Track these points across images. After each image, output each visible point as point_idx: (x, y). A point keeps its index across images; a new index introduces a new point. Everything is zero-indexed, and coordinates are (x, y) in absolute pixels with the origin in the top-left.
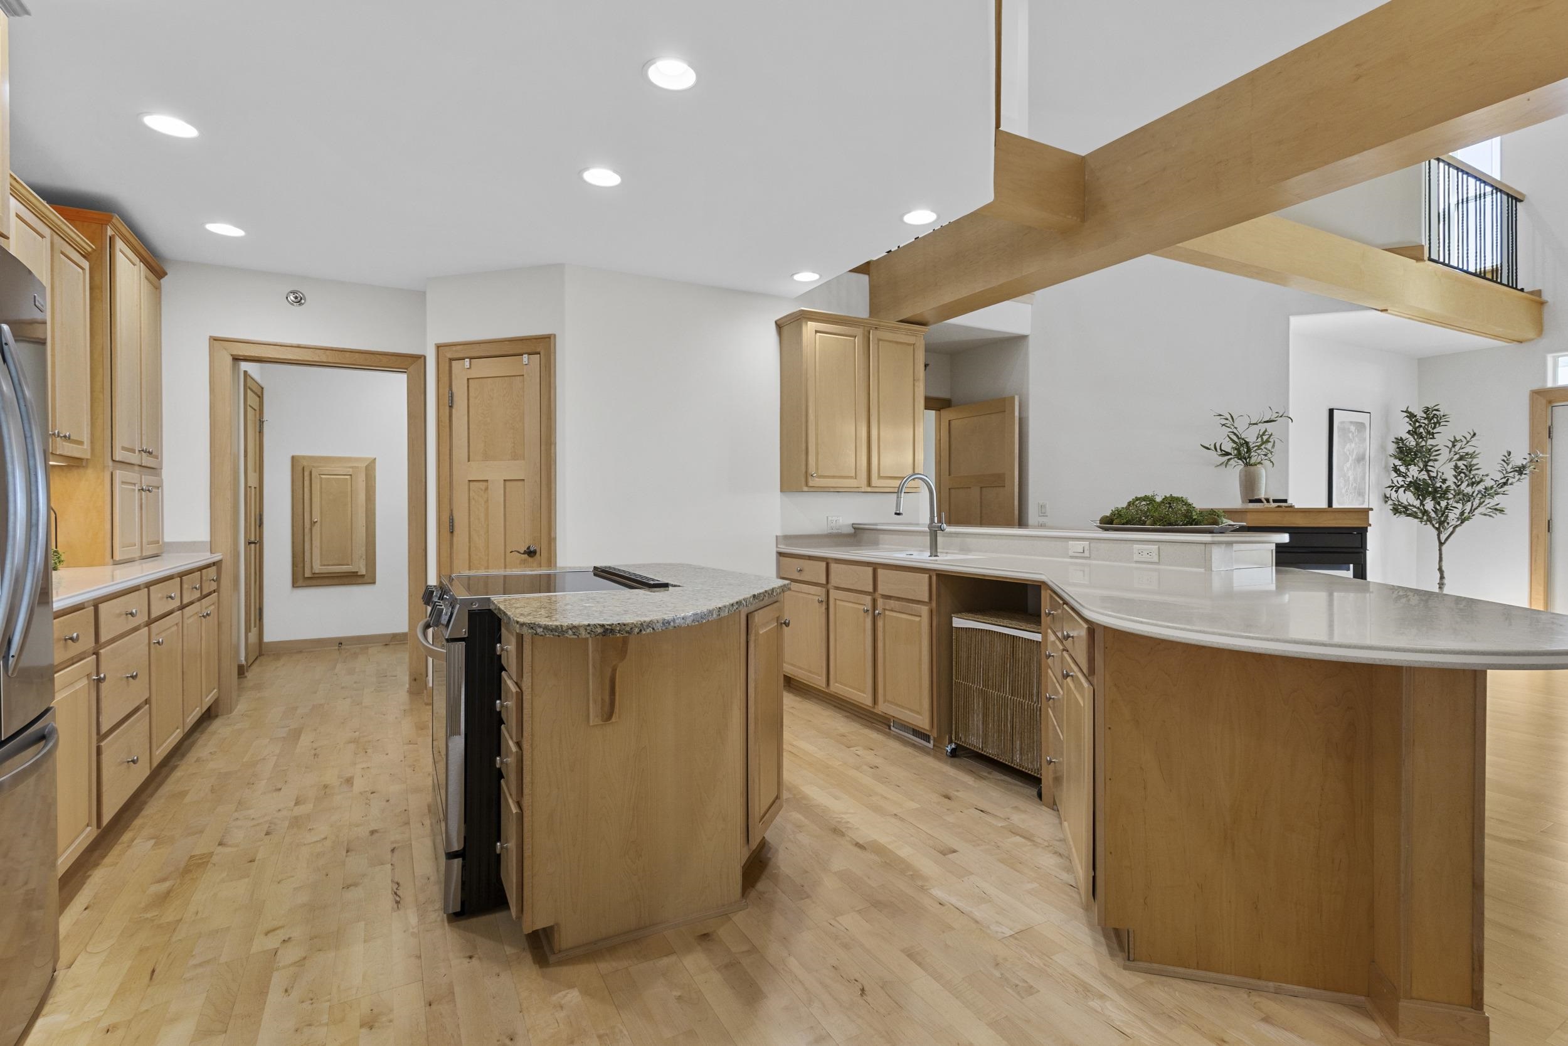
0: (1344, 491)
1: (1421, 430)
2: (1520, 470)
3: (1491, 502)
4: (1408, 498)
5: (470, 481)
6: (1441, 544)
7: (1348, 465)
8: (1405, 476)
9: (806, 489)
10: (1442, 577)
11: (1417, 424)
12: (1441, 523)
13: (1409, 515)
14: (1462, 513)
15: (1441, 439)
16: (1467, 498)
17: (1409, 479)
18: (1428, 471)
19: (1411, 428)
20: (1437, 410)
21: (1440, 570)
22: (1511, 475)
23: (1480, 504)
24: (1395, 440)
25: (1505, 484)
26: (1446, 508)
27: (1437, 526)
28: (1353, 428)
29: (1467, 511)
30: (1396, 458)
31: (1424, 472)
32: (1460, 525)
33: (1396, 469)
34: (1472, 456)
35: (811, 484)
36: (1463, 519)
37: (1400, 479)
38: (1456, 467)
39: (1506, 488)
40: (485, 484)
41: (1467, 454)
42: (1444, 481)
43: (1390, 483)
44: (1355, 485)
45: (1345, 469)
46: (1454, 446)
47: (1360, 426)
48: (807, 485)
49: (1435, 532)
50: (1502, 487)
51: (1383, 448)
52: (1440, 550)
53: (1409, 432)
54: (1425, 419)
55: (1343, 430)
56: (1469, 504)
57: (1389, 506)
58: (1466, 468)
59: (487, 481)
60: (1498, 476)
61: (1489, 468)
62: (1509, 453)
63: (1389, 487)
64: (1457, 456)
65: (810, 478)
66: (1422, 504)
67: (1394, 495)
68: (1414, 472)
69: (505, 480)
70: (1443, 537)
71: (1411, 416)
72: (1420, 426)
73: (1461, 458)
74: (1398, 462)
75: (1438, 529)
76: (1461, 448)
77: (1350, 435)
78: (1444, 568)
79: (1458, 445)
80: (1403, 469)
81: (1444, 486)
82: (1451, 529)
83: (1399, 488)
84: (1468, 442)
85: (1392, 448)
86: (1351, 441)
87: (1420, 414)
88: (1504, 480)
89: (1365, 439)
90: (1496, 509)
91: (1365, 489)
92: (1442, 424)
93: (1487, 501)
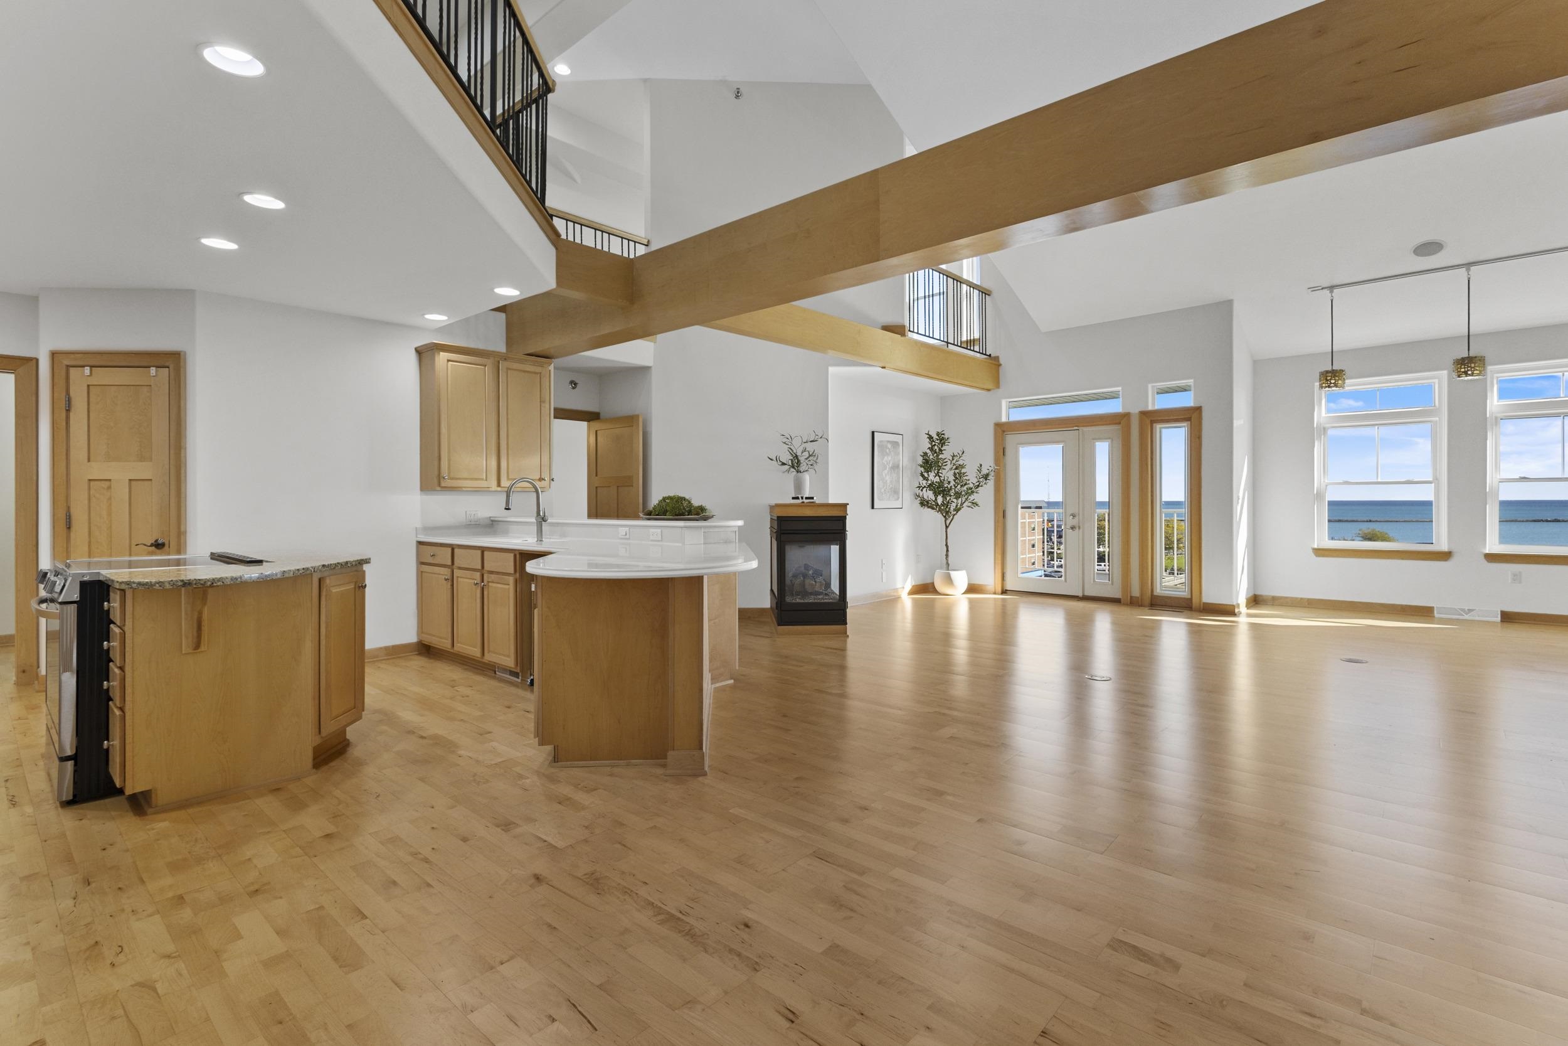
0: (883, 490)
1: (936, 447)
2: (986, 477)
3: (971, 498)
4: (929, 495)
5: (90, 480)
6: (947, 527)
7: (886, 471)
8: (927, 480)
9: (439, 488)
10: (947, 551)
11: (933, 443)
12: (947, 513)
13: (929, 507)
14: (957, 506)
15: (946, 454)
16: (958, 495)
17: (929, 482)
18: (940, 477)
19: (930, 446)
20: (943, 434)
21: (947, 545)
22: (981, 480)
23: (966, 499)
24: (922, 454)
25: (978, 486)
26: (948, 502)
27: (944, 515)
28: (889, 446)
29: (959, 504)
30: (921, 466)
31: (937, 477)
32: (956, 514)
33: (922, 475)
34: (962, 466)
35: (443, 484)
36: (957, 510)
37: (925, 482)
38: (955, 474)
39: (980, 488)
40: (107, 483)
41: (960, 465)
42: (949, 482)
43: (918, 485)
44: (891, 486)
45: (884, 475)
46: (953, 459)
47: (895, 444)
48: (439, 485)
49: (944, 519)
50: (977, 488)
51: (913, 459)
52: (946, 532)
53: (929, 448)
54: (938, 440)
55: (881, 446)
56: (960, 499)
57: (918, 501)
58: (959, 476)
59: (110, 480)
60: (975, 481)
61: (972, 477)
62: (981, 465)
63: (918, 487)
64: (955, 467)
65: (442, 480)
66: (936, 499)
67: (921, 494)
68: (932, 476)
69: (130, 480)
70: (948, 522)
71: (930, 438)
72: (935, 445)
73: (956, 469)
74: (922, 469)
75: (945, 517)
76: (957, 461)
77: (888, 450)
78: (948, 544)
79: (956, 458)
80: (926, 475)
81: (949, 486)
82: (952, 517)
83: (923, 488)
84: (960, 457)
85: (920, 460)
86: (888, 455)
87: (935, 437)
88: (978, 484)
89: (899, 453)
90: (973, 503)
91: (899, 489)
92: (946, 444)
93: (970, 497)
